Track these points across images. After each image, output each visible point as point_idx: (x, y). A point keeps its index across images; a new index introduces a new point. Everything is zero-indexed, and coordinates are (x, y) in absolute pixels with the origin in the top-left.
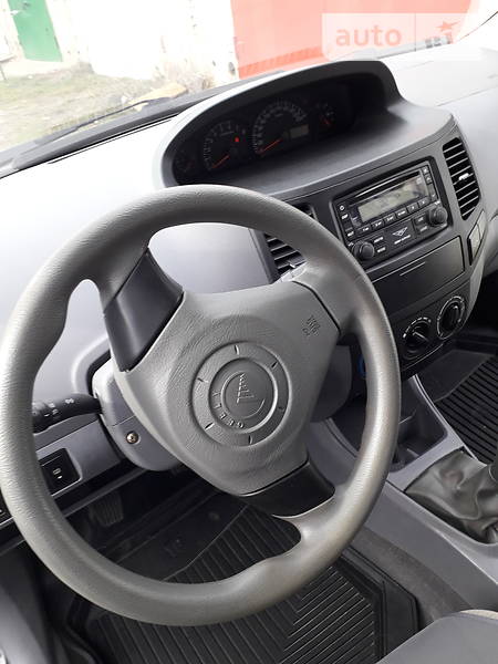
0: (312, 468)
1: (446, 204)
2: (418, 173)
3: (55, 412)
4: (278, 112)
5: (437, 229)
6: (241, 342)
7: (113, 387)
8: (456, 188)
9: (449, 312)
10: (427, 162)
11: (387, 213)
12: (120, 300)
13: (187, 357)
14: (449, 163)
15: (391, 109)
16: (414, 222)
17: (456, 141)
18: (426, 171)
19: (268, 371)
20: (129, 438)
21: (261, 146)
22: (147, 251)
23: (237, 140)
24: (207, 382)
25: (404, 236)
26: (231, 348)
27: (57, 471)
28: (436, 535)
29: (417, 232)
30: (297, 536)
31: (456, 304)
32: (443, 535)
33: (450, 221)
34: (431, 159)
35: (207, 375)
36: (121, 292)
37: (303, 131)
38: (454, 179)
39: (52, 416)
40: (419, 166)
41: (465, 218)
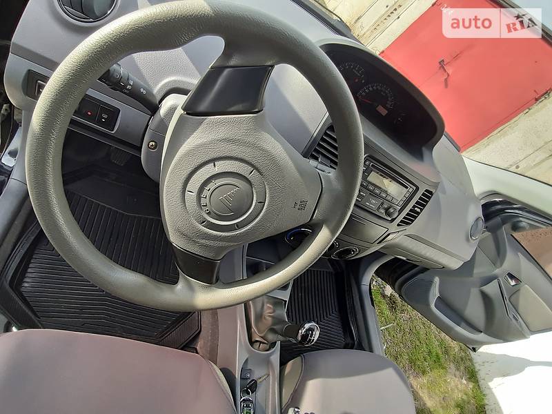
0: (218, 265)
1: (400, 211)
2: (407, 187)
3: (128, 87)
4: (385, 92)
5: (385, 217)
6: (259, 172)
7: (172, 110)
8: (411, 210)
9: (348, 252)
10: (415, 188)
12: (226, 72)
13: (223, 144)
14: (420, 199)
15: (424, 149)
16: (382, 204)
17: (431, 193)
18: (411, 190)
19: (254, 202)
20: (151, 143)
21: (362, 96)
22: (272, 66)
23: (357, 80)
24: (216, 170)
26: (250, 168)
27: (105, 116)
29: (379, 208)
30: (175, 282)
31: (353, 251)
33: (393, 220)
34: (418, 189)
35: (221, 167)
36: (231, 69)
37: (384, 112)
38: (414, 207)
39: (125, 87)
40: (411, 185)
41: (398, 225)
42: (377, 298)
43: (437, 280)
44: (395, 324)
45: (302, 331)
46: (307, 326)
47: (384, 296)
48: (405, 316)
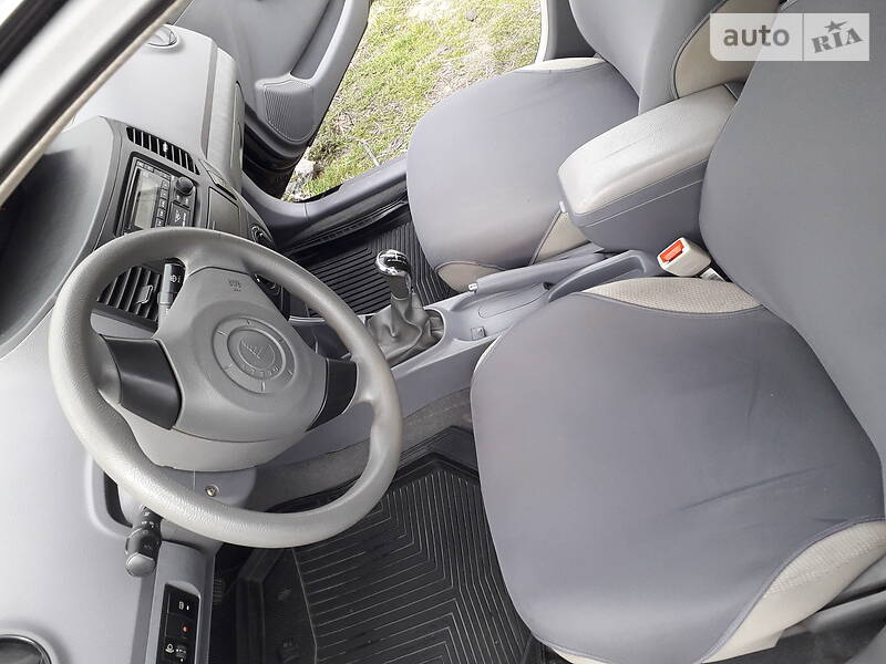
1: (178, 175)
2: (139, 171)
5: (193, 195)
8: (170, 158)
10: (135, 159)
11: (155, 212)
12: (125, 377)
14: (146, 147)
16: (175, 202)
17: (130, 130)
18: (141, 164)
24: (232, 365)
25: (182, 217)
26: (217, 335)
28: (411, 374)
29: (186, 207)
31: (258, 234)
32: (421, 366)
33: (195, 184)
34: (134, 154)
35: (226, 361)
38: (162, 154)
40: (133, 165)
41: (198, 173)
42: (325, 183)
43: (261, 85)
44: (363, 140)
45: (392, 271)
46: (383, 268)
47: (317, 172)
48: (342, 124)
